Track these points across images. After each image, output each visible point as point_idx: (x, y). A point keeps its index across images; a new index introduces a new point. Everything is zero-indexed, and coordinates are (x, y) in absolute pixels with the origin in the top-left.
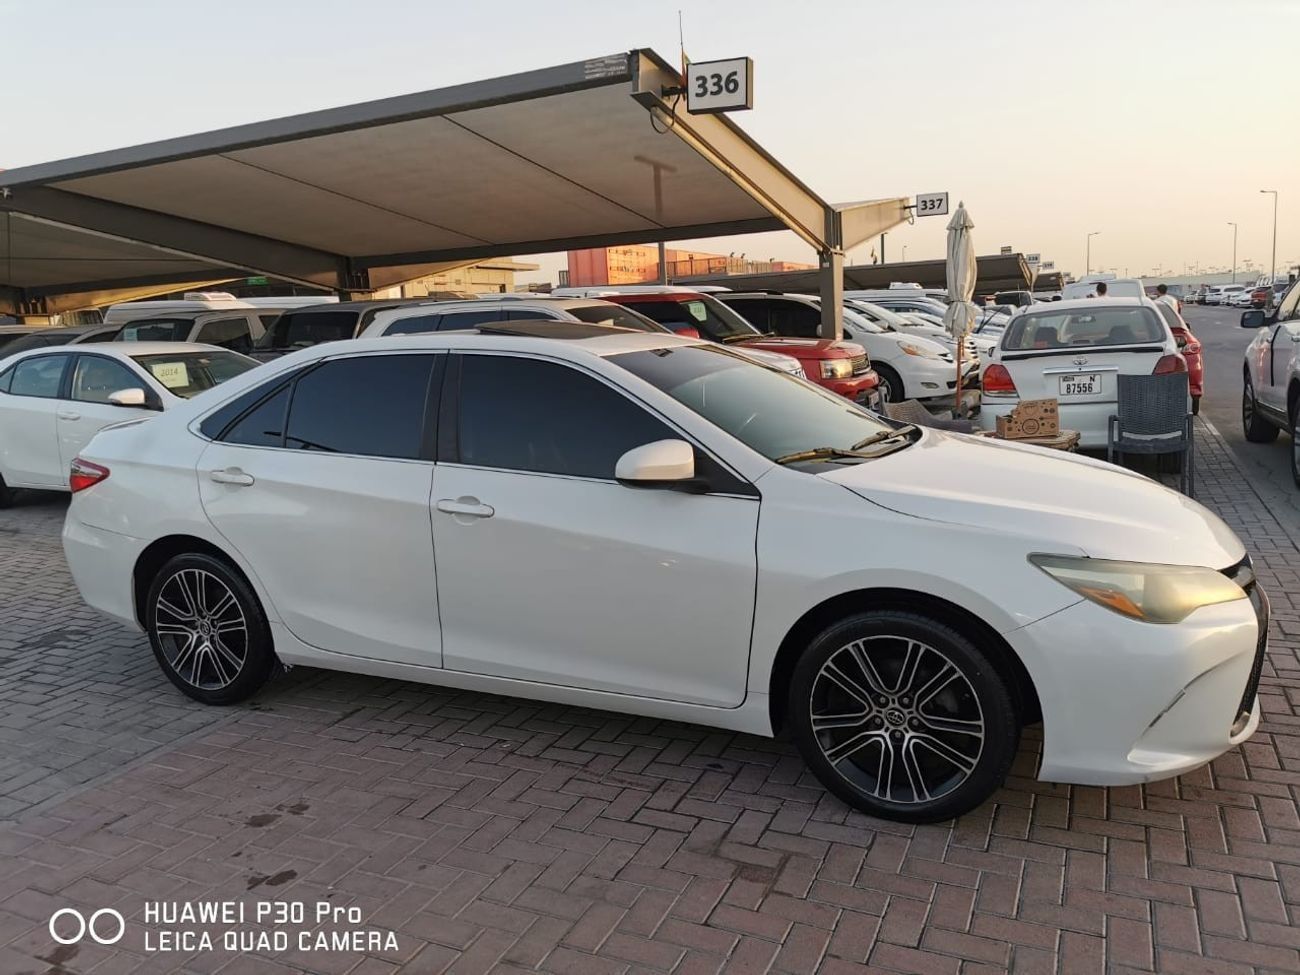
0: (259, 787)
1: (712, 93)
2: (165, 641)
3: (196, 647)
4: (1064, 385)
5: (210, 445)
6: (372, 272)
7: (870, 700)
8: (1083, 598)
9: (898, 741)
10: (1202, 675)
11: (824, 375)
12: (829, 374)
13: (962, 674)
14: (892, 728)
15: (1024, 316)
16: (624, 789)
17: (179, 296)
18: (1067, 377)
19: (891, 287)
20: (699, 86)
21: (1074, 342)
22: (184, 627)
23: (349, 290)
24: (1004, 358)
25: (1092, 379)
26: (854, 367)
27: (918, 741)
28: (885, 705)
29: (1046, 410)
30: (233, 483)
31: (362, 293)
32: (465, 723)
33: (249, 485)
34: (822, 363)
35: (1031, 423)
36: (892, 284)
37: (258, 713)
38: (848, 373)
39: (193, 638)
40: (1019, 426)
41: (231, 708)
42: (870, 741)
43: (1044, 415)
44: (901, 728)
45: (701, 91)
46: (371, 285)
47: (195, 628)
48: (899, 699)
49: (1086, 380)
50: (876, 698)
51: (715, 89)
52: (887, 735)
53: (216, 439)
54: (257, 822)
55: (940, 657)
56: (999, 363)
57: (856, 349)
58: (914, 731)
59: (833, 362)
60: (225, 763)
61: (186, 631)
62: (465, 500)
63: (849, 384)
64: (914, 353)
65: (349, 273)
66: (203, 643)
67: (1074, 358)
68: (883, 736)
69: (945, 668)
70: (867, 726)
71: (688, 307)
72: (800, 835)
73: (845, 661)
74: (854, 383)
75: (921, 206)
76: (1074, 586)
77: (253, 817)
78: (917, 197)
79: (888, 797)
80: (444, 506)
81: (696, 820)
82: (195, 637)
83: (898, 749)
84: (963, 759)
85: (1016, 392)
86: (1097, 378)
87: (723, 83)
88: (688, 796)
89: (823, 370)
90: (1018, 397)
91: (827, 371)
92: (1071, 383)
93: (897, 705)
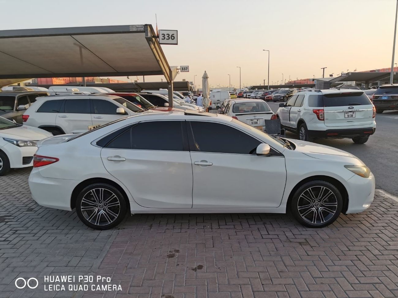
1: (167, 39)
2: (84, 213)
3: (98, 212)
4: (251, 122)
5: (103, 149)
7: (311, 201)
8: (355, 174)
9: (317, 209)
13: (333, 193)
14: (316, 207)
18: (252, 120)
19: (160, 90)
20: (163, 37)
21: (251, 111)
22: (93, 207)
24: (236, 115)
25: (257, 120)
27: (322, 209)
30: (117, 161)
33: (124, 161)
36: (160, 89)
39: (96, 210)
42: (311, 211)
44: (318, 207)
45: (163, 38)
47: (97, 207)
49: (256, 121)
51: (168, 38)
52: (315, 209)
53: (104, 147)
54: (171, 256)
61: (94, 208)
62: (202, 161)
66: (100, 211)
67: (253, 115)
68: (314, 209)
69: (329, 192)
70: (310, 207)
71: (136, 98)
75: (182, 69)
76: (353, 172)
78: (181, 66)
79: (315, 223)
80: (196, 163)
82: (97, 209)
83: (318, 212)
84: (333, 212)
86: (259, 120)
87: (170, 37)
88: (268, 231)
92: (253, 121)
93: (317, 202)
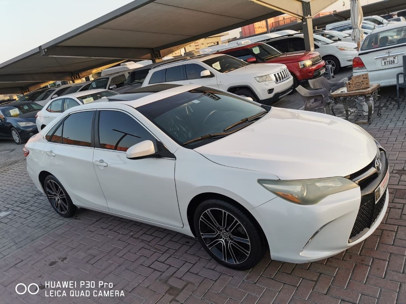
0: (59, 250)
2: (51, 200)
3: (58, 202)
4: (383, 62)
5: (47, 143)
6: (161, 51)
7: (216, 229)
8: (277, 196)
9: (227, 243)
10: (324, 226)
11: (300, 67)
12: (303, 66)
13: (240, 223)
14: (225, 238)
15: (371, 35)
16: (155, 252)
17: (119, 65)
18: (384, 59)
22: (54, 196)
23: (154, 59)
24: (360, 54)
25: (394, 58)
26: (312, 61)
27: (232, 244)
28: (221, 231)
29: (364, 78)
31: (159, 59)
32: (126, 223)
34: (299, 63)
35: (358, 84)
37: (76, 220)
38: (310, 65)
39: (56, 199)
40: (354, 86)
41: (69, 218)
42: (218, 243)
43: (363, 80)
44: (227, 239)
46: (161, 56)
47: (56, 196)
48: (225, 229)
49: (392, 59)
50: (218, 229)
53: (49, 141)
54: (52, 264)
55: (232, 216)
56: (357, 56)
57: (316, 54)
58: (231, 240)
59: (304, 62)
60: (56, 240)
62: (101, 161)
63: (311, 68)
64: (344, 50)
65: (154, 53)
66: (59, 200)
67: (386, 51)
68: (222, 241)
69: (235, 221)
70: (217, 238)
71: (252, 50)
72: (197, 274)
73: (206, 216)
74: (314, 67)
76: (274, 192)
77: (52, 262)
79: (225, 260)
80: (96, 163)
81: (169, 266)
83: (227, 246)
84: (246, 252)
85: (365, 67)
86: (396, 57)
88: (172, 256)
89: (300, 65)
90: (366, 68)
91: (301, 65)
92: (386, 61)
93: (225, 231)
